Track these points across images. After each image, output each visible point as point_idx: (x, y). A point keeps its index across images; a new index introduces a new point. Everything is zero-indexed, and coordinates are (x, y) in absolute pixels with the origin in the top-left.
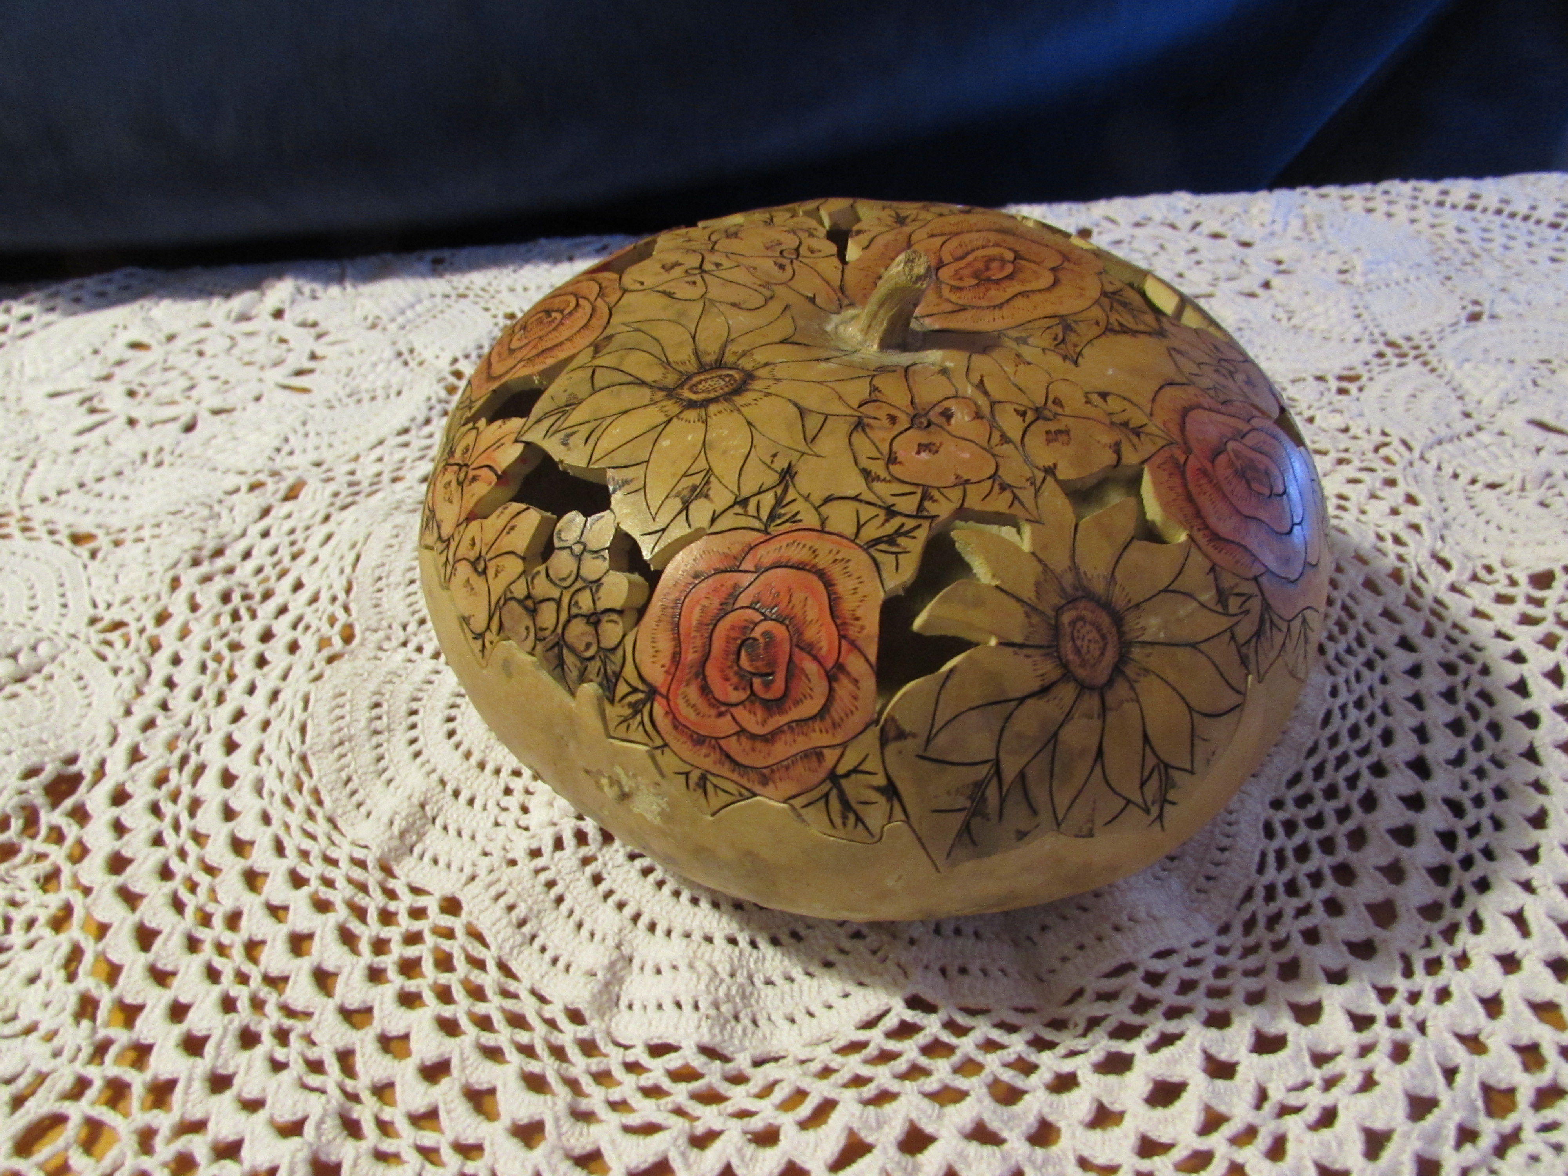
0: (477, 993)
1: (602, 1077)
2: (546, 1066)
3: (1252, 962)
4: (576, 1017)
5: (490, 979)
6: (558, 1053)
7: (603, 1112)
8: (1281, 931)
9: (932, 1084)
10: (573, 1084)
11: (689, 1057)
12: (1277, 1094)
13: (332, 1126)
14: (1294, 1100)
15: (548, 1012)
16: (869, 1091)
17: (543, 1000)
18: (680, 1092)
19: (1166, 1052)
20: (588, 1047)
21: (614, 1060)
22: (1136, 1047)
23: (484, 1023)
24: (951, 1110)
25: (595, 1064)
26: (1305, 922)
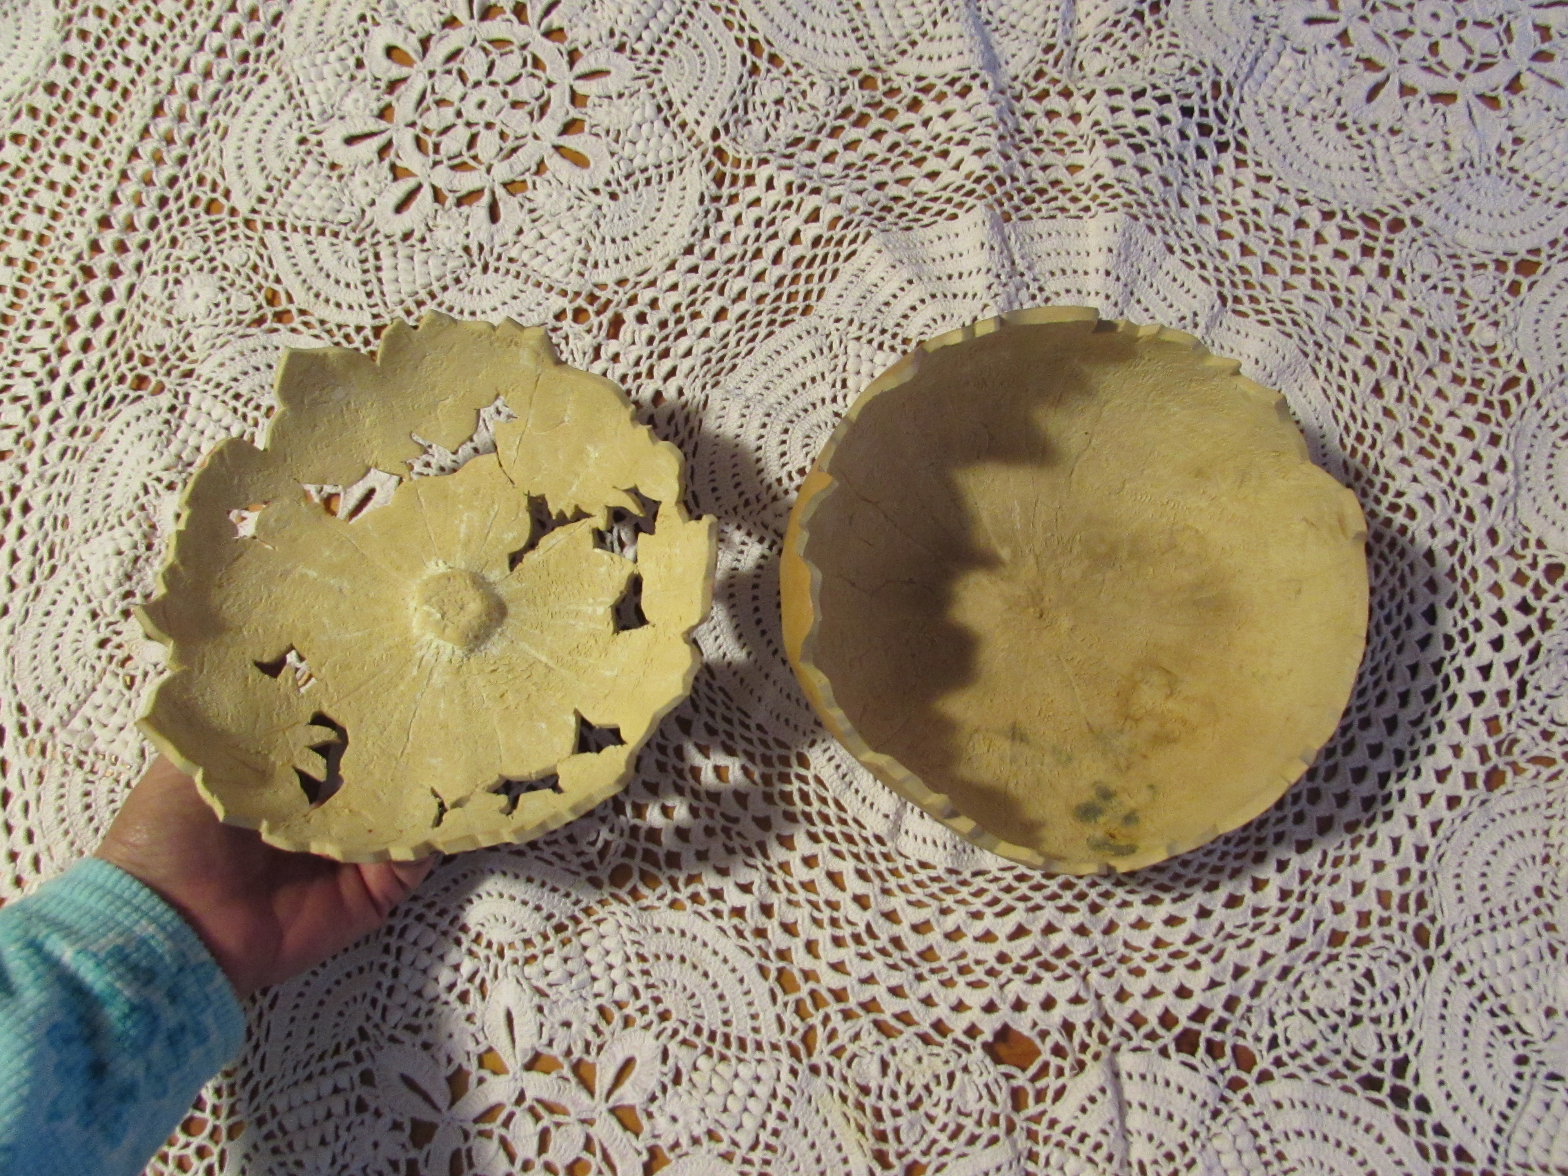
0: (826, 819)
1: (894, 872)
2: (868, 866)
3: (1242, 849)
4: (879, 840)
5: (831, 811)
6: (872, 857)
7: (896, 891)
8: (1264, 833)
9: (1061, 903)
10: (879, 874)
11: (940, 872)
12: (1229, 928)
13: (765, 886)
14: (1235, 932)
15: (864, 833)
16: (1030, 904)
17: (862, 826)
18: (935, 888)
19: (1180, 904)
20: (887, 857)
21: (900, 863)
22: (1167, 897)
23: (831, 837)
24: (1068, 915)
25: (891, 865)
26: (1279, 828)
